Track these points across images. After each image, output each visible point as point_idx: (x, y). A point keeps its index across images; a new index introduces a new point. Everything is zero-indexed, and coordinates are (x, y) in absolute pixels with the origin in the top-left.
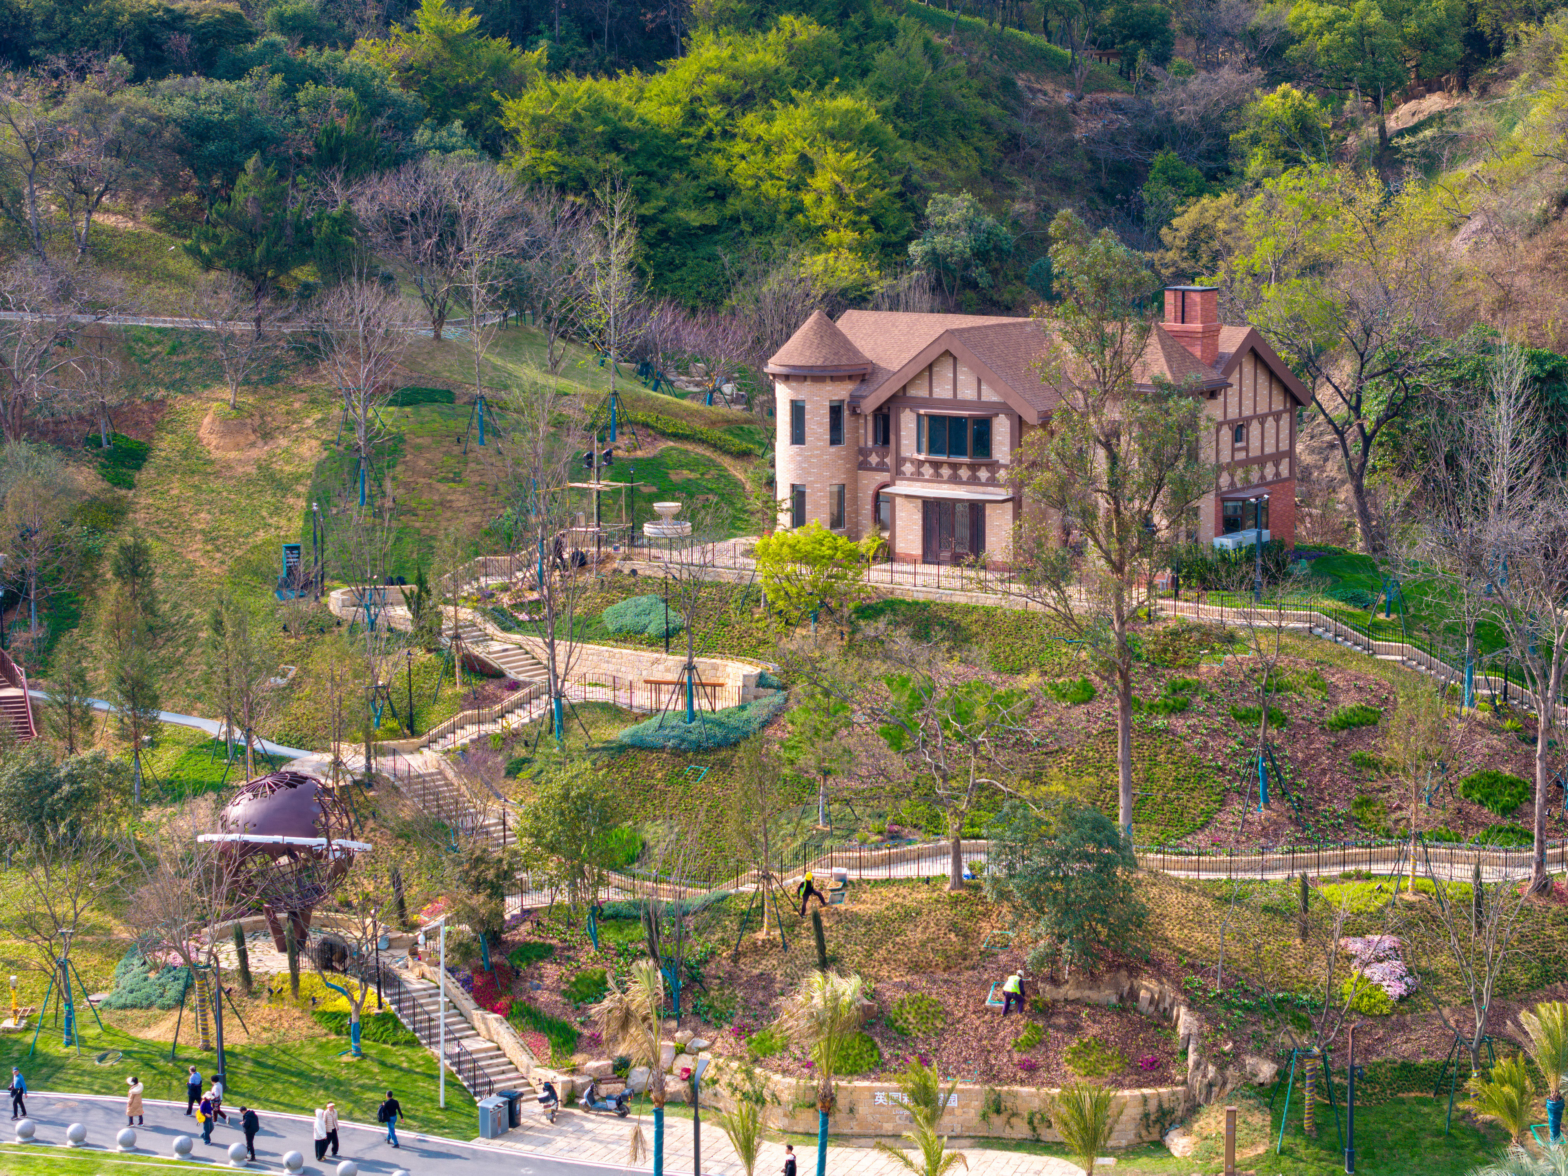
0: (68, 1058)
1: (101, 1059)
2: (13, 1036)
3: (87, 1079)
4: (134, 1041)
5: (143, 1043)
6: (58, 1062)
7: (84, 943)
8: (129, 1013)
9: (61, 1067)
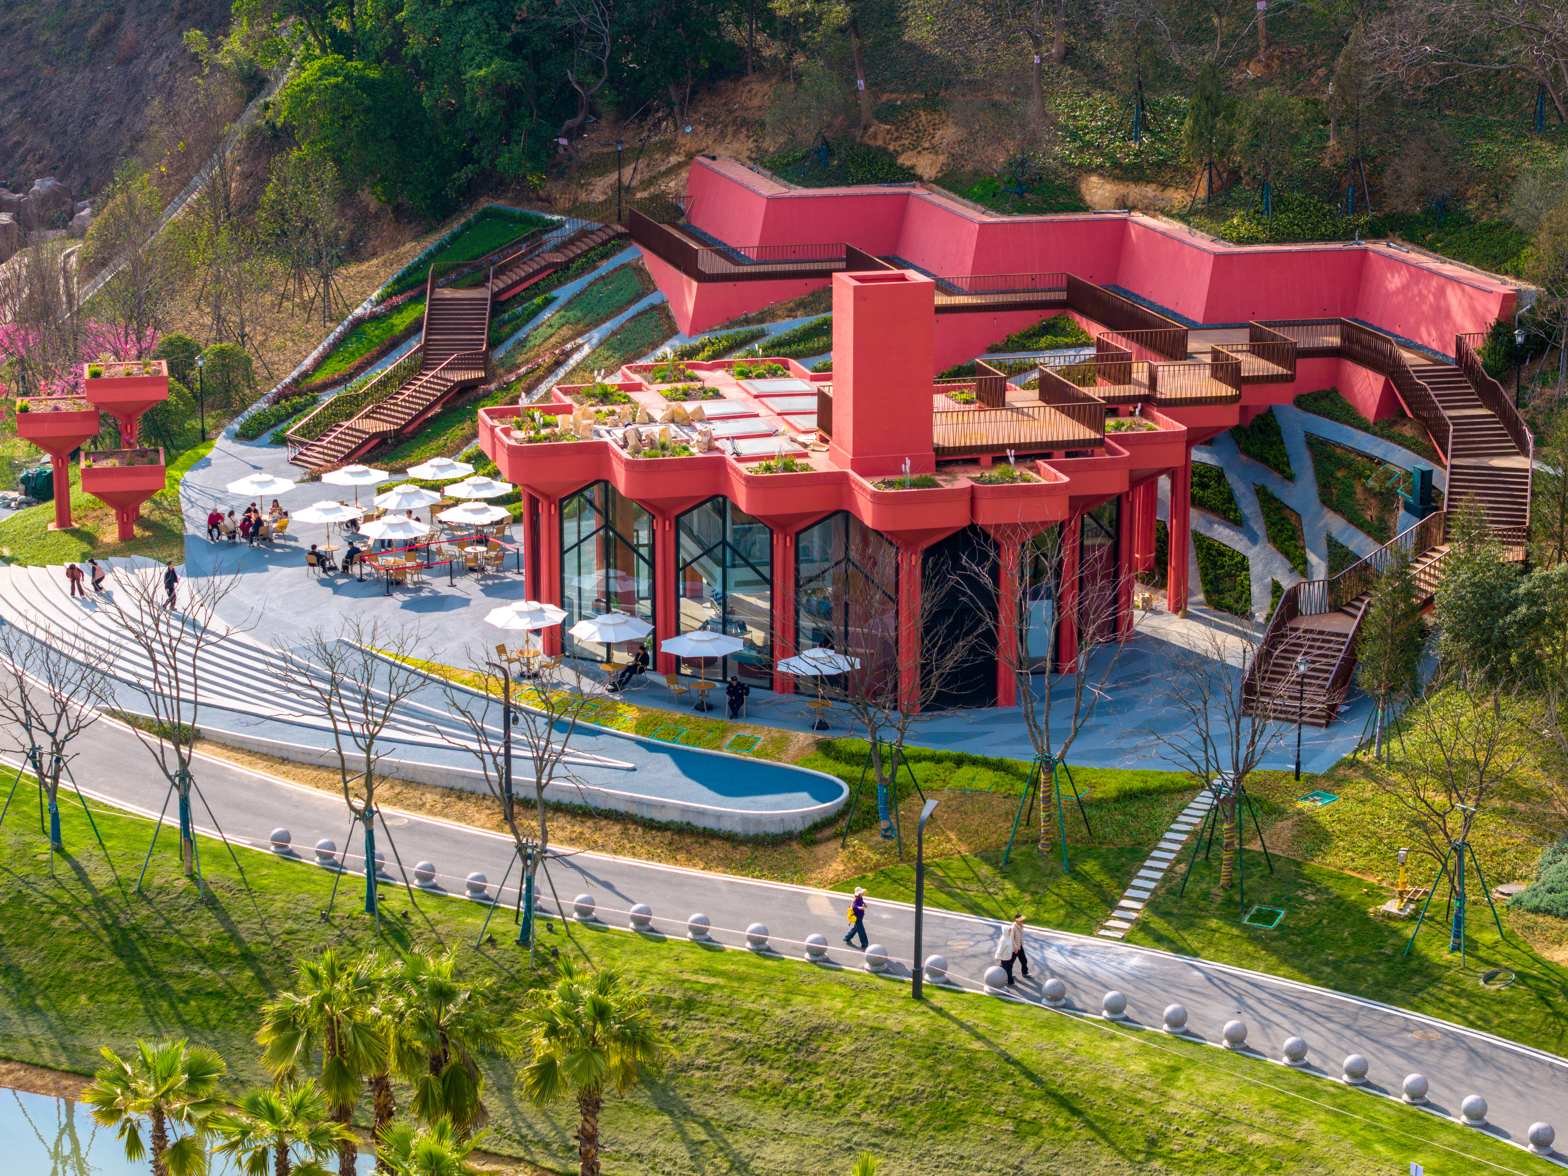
0: (1448, 968)
1: (1488, 978)
2: (1393, 924)
3: (1464, 1002)
4: (1536, 960)
5: (1547, 966)
6: (1437, 973)
7: (1512, 812)
8: (1540, 920)
9: (1435, 980)
